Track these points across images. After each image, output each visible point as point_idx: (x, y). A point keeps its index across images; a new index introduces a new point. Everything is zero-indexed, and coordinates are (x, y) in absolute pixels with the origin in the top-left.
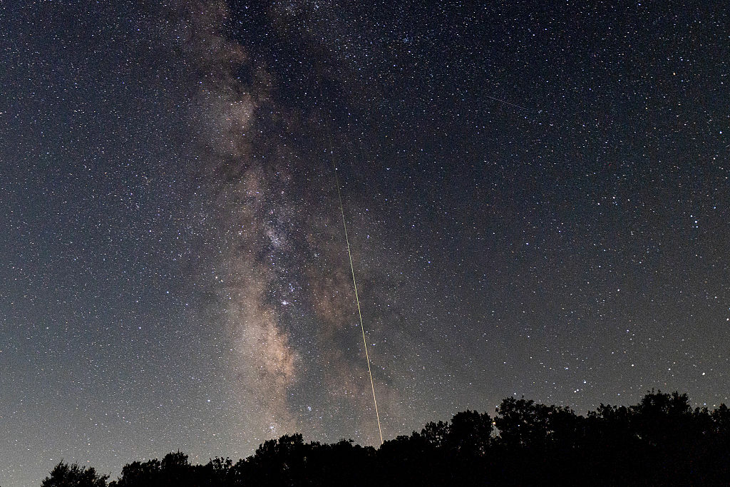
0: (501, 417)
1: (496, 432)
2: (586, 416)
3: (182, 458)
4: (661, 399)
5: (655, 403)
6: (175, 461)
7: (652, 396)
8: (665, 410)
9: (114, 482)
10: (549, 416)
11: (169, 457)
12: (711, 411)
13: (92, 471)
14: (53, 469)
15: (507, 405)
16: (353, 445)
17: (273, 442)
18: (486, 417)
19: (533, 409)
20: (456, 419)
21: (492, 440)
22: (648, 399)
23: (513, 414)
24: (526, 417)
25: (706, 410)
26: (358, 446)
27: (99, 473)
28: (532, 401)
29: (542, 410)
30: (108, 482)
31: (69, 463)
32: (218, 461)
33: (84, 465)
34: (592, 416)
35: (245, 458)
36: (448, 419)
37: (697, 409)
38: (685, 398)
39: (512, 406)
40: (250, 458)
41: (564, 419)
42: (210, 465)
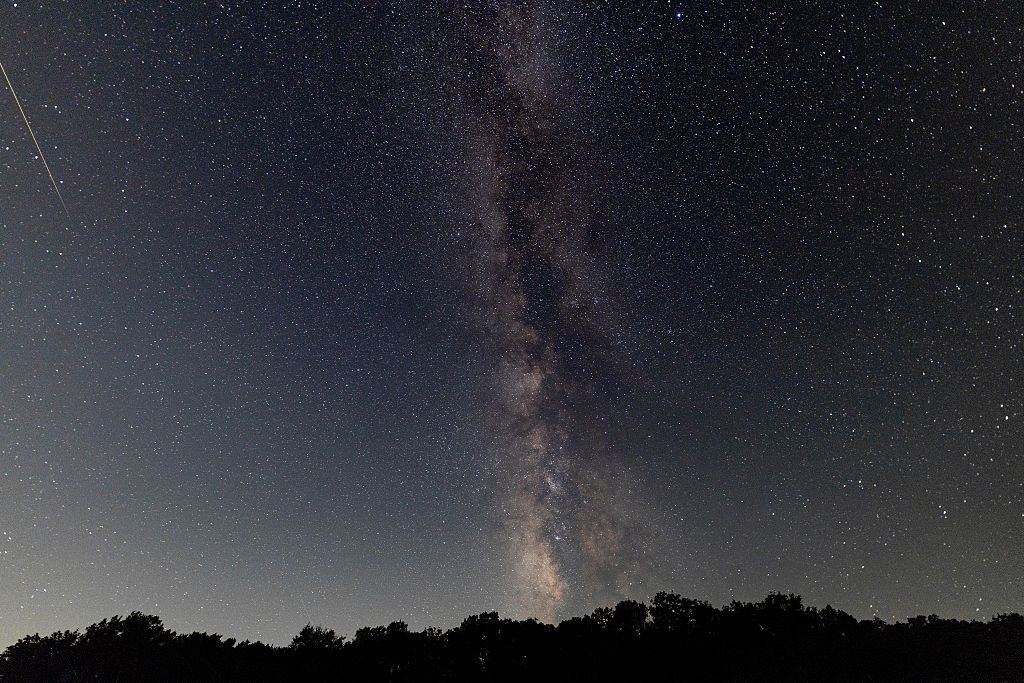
0: (654, 606)
1: (650, 618)
2: (721, 609)
3: (403, 625)
4: (780, 598)
5: (775, 602)
6: (398, 629)
7: (773, 596)
8: (783, 607)
9: (349, 642)
10: (692, 608)
11: (393, 624)
12: (819, 609)
13: (332, 632)
14: (301, 630)
15: (660, 597)
16: (538, 622)
17: (475, 617)
18: (643, 605)
19: (679, 601)
20: (619, 607)
21: (647, 624)
22: (769, 599)
23: (664, 605)
24: (674, 607)
25: (815, 609)
26: (541, 624)
27: (338, 635)
28: (679, 595)
29: (687, 603)
30: (344, 642)
31: (314, 625)
32: (431, 629)
33: (326, 628)
34: (726, 609)
35: (452, 628)
36: (613, 606)
37: (809, 608)
38: (799, 599)
39: (663, 598)
40: (456, 629)
41: (703, 610)
42: (425, 632)
